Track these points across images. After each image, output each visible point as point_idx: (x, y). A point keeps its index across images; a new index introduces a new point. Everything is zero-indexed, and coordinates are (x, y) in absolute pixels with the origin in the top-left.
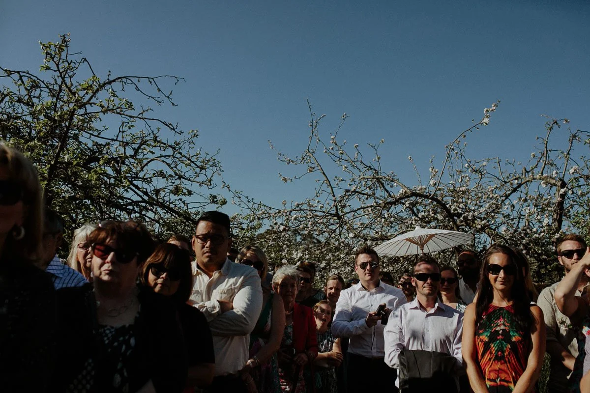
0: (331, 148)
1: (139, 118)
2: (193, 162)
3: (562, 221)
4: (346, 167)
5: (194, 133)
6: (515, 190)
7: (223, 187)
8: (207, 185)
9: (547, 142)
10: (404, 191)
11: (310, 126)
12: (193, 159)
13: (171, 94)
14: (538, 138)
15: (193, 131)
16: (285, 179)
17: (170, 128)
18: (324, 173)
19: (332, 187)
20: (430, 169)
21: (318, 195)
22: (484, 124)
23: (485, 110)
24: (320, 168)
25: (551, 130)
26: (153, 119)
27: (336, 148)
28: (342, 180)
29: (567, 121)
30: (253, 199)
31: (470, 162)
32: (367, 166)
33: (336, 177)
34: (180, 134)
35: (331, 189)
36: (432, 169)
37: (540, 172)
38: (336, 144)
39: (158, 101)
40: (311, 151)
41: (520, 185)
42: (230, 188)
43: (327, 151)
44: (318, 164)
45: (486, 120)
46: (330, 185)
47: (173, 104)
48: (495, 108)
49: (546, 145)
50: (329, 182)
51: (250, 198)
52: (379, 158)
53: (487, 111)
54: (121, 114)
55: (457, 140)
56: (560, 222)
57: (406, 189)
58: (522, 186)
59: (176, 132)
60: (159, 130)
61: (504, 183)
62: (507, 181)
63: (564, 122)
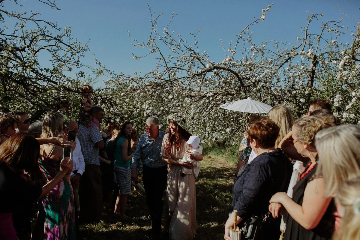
0: (164, 36)
1: (30, 20)
2: (72, 48)
3: (313, 81)
4: (173, 50)
5: (68, 29)
6: (287, 61)
7: (96, 64)
8: (76, 65)
9: (307, 30)
10: (209, 65)
11: (151, 21)
12: (73, 46)
13: (55, 1)
14: (301, 27)
15: (67, 28)
16: (136, 58)
17: (52, 26)
18: (160, 53)
19: (166, 62)
20: (229, 50)
21: (158, 67)
22: (262, 20)
23: (263, 10)
24: (158, 50)
25: (310, 22)
26: (40, 20)
27: (168, 36)
28: (173, 58)
29: (322, 15)
30: (113, 72)
31: (254, 44)
32: (188, 48)
33: (169, 56)
34: (59, 30)
35: (165, 64)
36: (230, 50)
37: (302, 50)
38: (168, 34)
39: (51, 6)
40: (153, 38)
41: (290, 58)
42: (101, 64)
43: (161, 39)
44: (157, 47)
45: (263, 17)
46: (165, 61)
47: (57, 8)
48: (269, 9)
49: (307, 31)
50: (164, 59)
51: (111, 71)
52: (197, 42)
53: (264, 10)
54: (18, 17)
55: (243, 31)
56: (312, 81)
57: (210, 64)
58: (291, 58)
59: (56, 29)
60: (46, 28)
61: (279, 57)
62: (282, 55)
63: (320, 16)
